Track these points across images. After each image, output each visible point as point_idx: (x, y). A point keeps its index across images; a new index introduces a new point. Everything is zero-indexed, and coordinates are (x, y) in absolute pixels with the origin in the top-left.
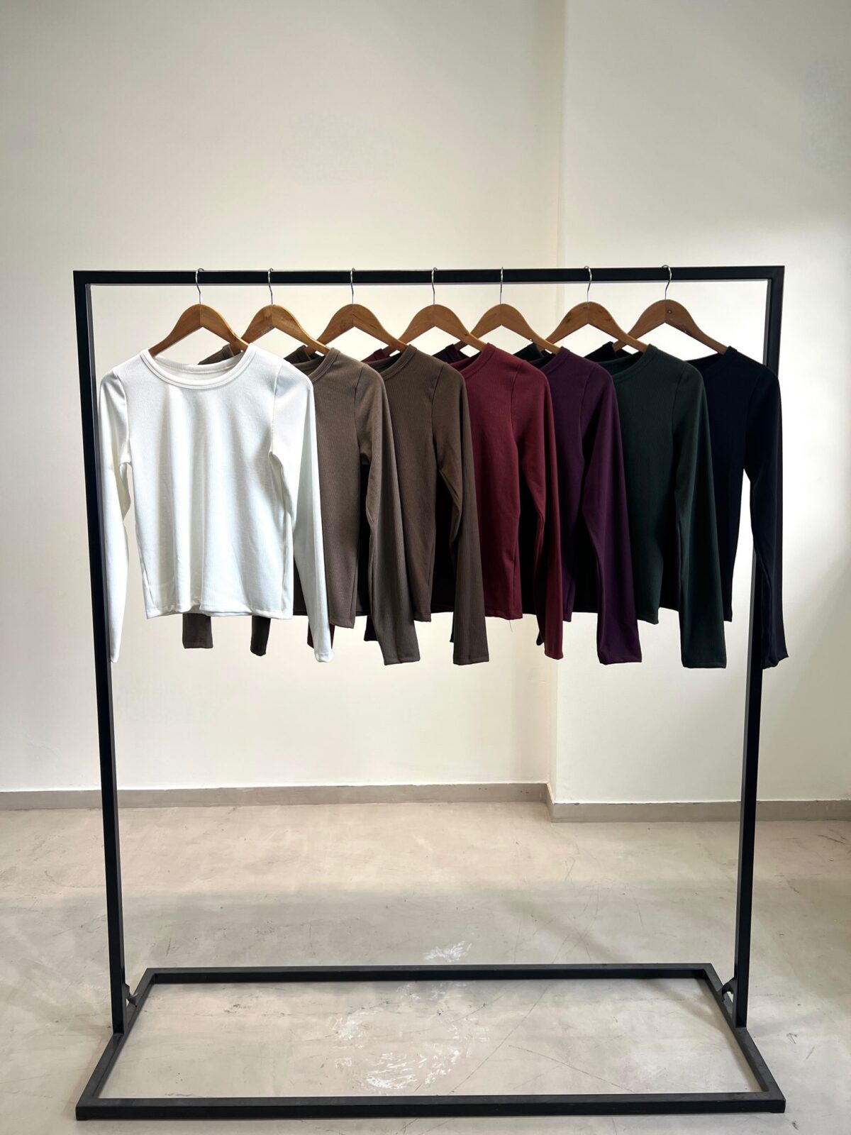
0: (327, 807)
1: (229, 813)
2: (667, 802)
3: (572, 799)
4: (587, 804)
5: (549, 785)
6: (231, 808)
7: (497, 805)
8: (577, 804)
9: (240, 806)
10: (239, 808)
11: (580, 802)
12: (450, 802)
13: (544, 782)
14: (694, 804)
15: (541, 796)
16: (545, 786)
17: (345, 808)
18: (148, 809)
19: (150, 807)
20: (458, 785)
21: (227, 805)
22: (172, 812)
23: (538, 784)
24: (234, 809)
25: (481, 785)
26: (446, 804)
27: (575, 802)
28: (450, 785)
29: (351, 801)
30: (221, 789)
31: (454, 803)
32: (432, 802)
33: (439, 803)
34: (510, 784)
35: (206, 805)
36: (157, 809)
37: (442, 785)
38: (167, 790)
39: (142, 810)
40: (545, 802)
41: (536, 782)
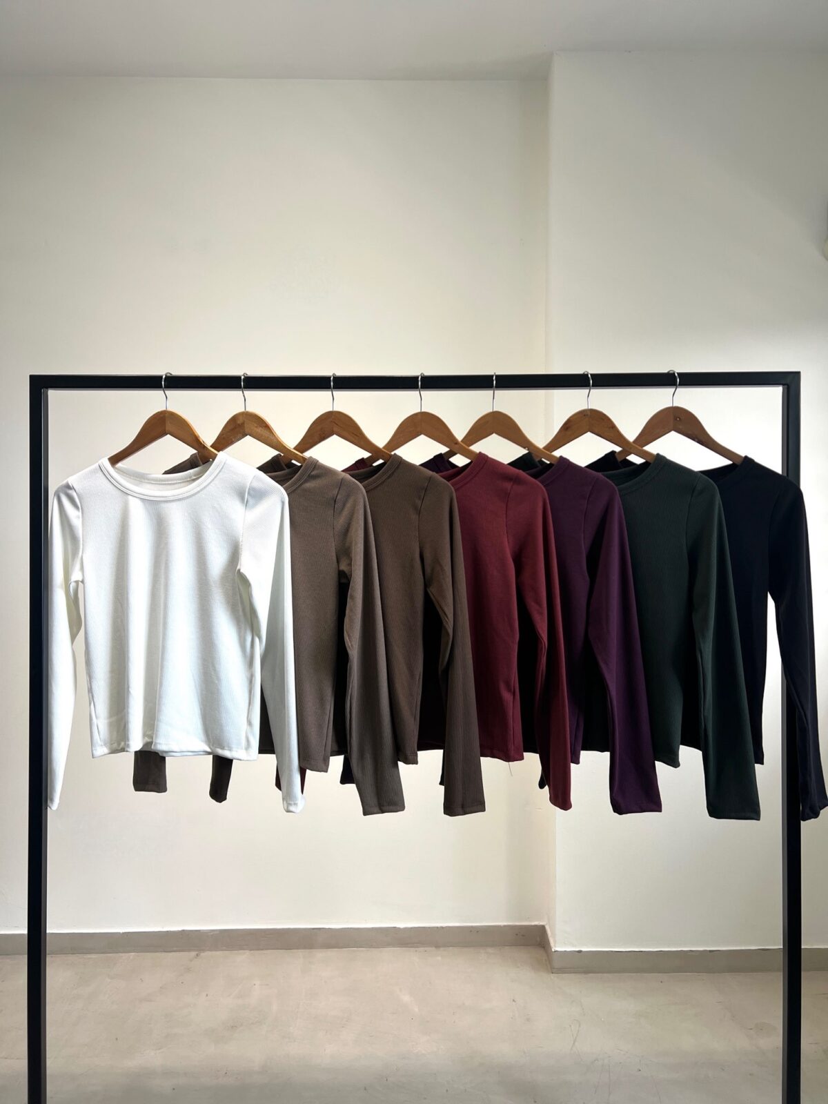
0: (300, 953)
1: (192, 960)
3: (574, 946)
4: (590, 952)
5: (547, 928)
6: (194, 954)
7: (490, 950)
8: (580, 952)
9: (204, 951)
10: (202, 954)
11: (583, 950)
12: (437, 946)
13: (541, 924)
14: (710, 951)
15: (538, 939)
16: (543, 927)
17: (320, 954)
18: (102, 954)
19: (104, 952)
20: (446, 927)
21: (189, 951)
22: (128, 958)
23: (536, 926)
24: (197, 955)
25: (472, 927)
26: (433, 949)
27: (577, 949)
28: (437, 927)
29: (328, 946)
30: (183, 930)
31: (442, 949)
32: (417, 947)
33: (426, 949)
34: (505, 926)
35: (166, 950)
36: (111, 955)
37: (429, 928)
38: (123, 933)
39: (94, 956)
40: (544, 947)
41: (533, 924)
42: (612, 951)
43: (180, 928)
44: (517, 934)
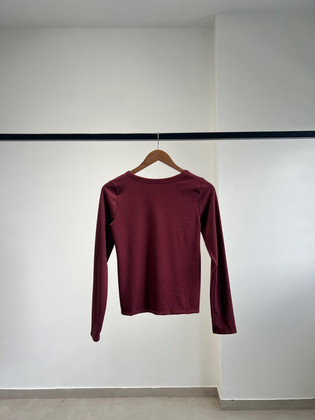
0: (109, 399)
1: (61, 403)
2: (277, 399)
3: (230, 398)
4: (238, 400)
5: (218, 389)
6: (62, 399)
7: (193, 399)
8: (233, 400)
9: (67, 398)
10: (66, 400)
11: (234, 399)
12: (169, 397)
13: (216, 387)
14: (291, 400)
15: (214, 394)
16: (216, 389)
17: (117, 400)
18: (22, 400)
20: (173, 388)
21: (60, 398)
22: (33, 401)
23: (213, 388)
24: (64, 400)
25: (185, 388)
26: (167, 398)
28: (169, 388)
29: (121, 396)
32: (160, 397)
33: (164, 398)
34: (199, 388)
35: (50, 398)
36: (26, 399)
37: (166, 388)
39: (18, 400)
40: (217, 398)
42: (247, 400)
43: (56, 388)
44: (204, 392)
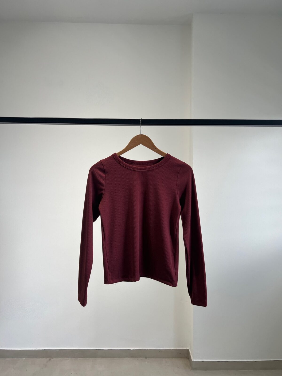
0: (91, 360)
1: (47, 362)
4: (207, 361)
5: (190, 350)
6: (48, 359)
7: (167, 359)
8: (203, 361)
10: (52, 359)
12: (146, 358)
13: (187, 349)
14: (255, 361)
15: (186, 355)
16: (188, 350)
17: (99, 360)
18: (12, 359)
19: (13, 358)
20: (149, 349)
21: (47, 358)
22: (21, 361)
23: (185, 350)
24: (50, 360)
25: (160, 349)
27: (202, 360)
28: (146, 350)
29: (102, 357)
30: (45, 349)
31: (148, 359)
32: (138, 358)
33: (141, 358)
34: (173, 349)
35: (37, 357)
36: (15, 359)
37: (143, 350)
38: (20, 350)
39: (8, 359)
40: (188, 358)
41: (184, 349)
42: (216, 361)
43: (43, 349)
44: (178, 353)
